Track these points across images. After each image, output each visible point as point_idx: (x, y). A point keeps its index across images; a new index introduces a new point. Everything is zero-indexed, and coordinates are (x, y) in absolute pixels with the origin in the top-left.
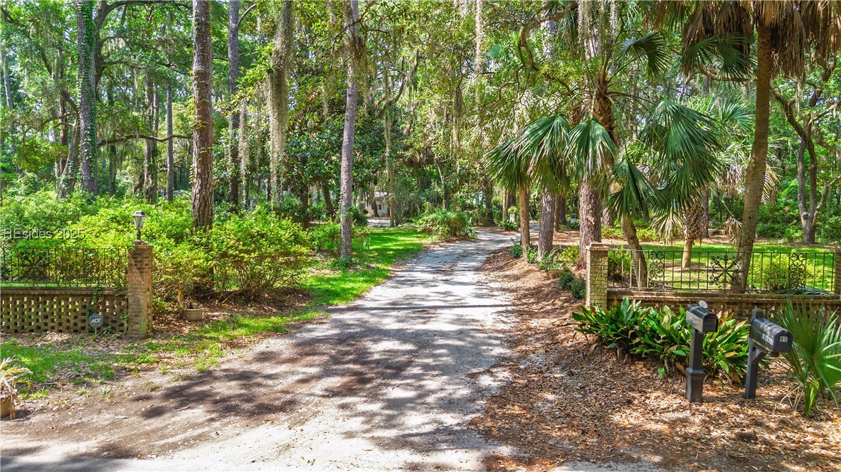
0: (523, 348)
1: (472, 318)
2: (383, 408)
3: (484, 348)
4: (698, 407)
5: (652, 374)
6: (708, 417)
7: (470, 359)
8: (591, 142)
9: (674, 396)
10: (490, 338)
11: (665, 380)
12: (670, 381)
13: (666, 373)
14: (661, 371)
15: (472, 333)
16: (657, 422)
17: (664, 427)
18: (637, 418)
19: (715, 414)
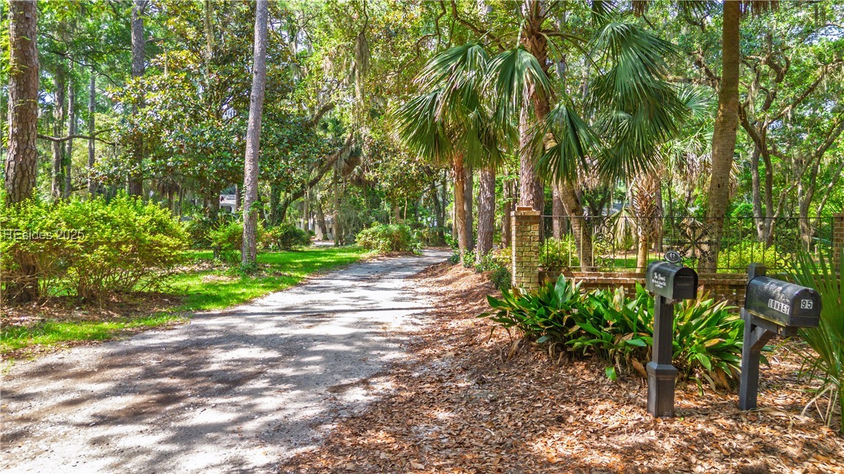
0: (428, 351)
1: (375, 320)
2: (160, 443)
3: (375, 352)
4: (668, 425)
5: (597, 378)
6: (685, 440)
7: (347, 367)
8: (516, 74)
9: (630, 407)
10: (389, 341)
11: (615, 385)
12: (623, 386)
13: (618, 375)
14: (610, 372)
15: (367, 337)
16: (602, 450)
17: (613, 459)
18: (571, 445)
19: (696, 435)
